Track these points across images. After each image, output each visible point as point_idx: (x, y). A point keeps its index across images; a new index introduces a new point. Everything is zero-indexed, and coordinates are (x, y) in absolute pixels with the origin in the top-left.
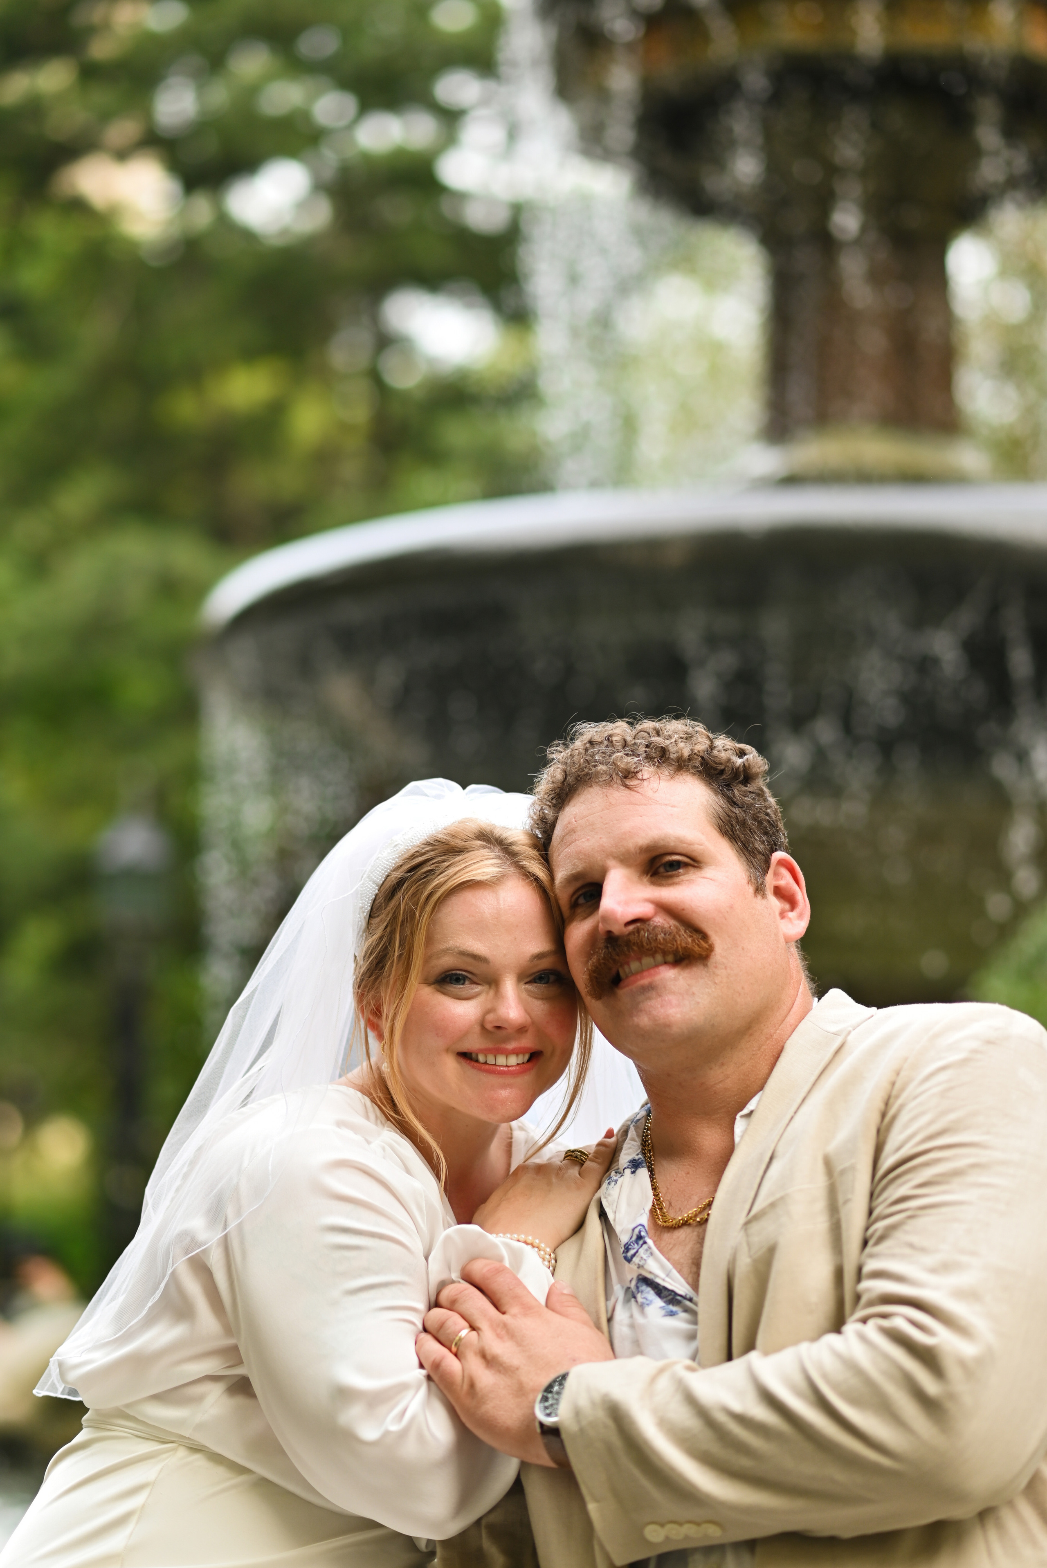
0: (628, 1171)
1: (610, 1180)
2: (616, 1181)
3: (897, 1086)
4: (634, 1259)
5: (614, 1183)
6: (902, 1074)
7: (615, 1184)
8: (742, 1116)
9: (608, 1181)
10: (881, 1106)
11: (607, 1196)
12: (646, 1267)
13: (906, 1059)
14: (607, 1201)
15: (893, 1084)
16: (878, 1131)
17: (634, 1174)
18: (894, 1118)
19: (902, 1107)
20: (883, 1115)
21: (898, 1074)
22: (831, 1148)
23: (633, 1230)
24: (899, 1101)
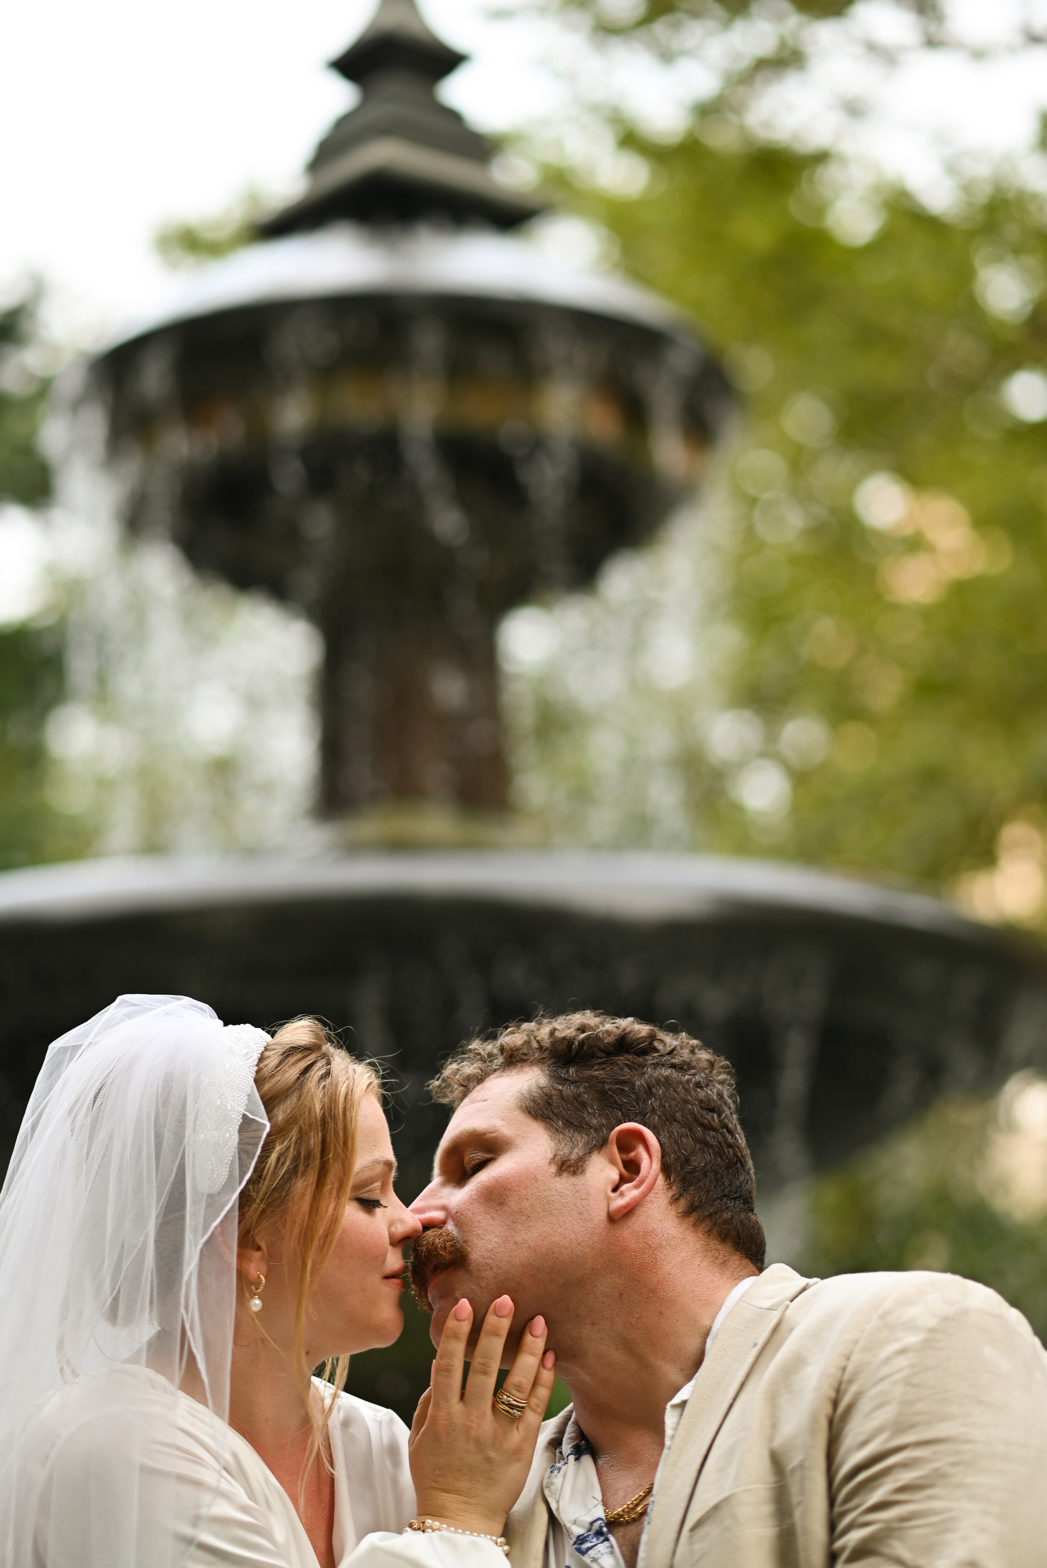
0: (572, 1458)
1: (553, 1468)
2: (559, 1469)
3: (849, 1370)
4: (590, 1552)
5: (557, 1471)
6: (855, 1358)
7: (559, 1472)
8: (673, 1406)
9: (551, 1470)
10: (832, 1394)
11: (550, 1486)
12: (599, 1561)
13: (856, 1342)
14: (549, 1491)
15: (844, 1369)
16: (831, 1422)
17: (577, 1461)
18: (850, 1408)
19: (858, 1396)
20: (835, 1404)
21: (848, 1359)
22: (777, 1443)
23: (592, 1523)
24: (853, 1389)
